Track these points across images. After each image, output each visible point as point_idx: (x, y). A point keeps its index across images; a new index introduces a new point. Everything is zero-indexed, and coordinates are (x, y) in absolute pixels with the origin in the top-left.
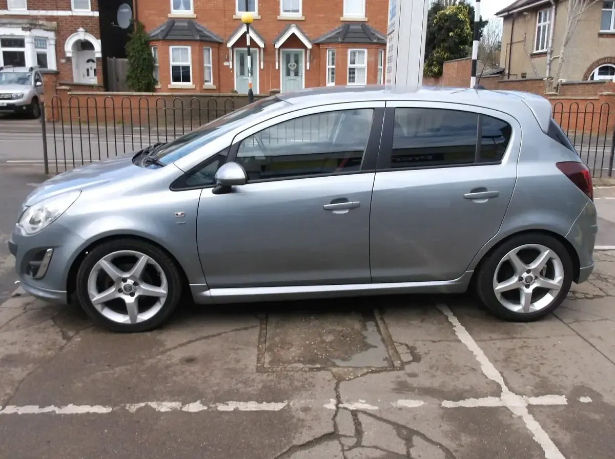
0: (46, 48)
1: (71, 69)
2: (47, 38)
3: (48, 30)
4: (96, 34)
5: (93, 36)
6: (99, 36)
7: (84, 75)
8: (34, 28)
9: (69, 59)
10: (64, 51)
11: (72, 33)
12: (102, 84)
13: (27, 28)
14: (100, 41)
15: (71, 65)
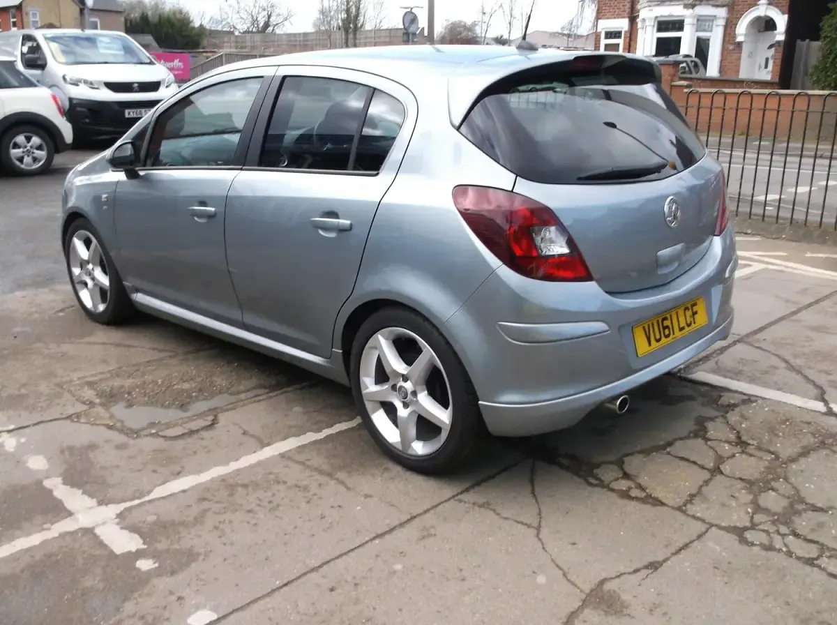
0: (711, 31)
1: (739, 59)
2: (715, 16)
3: (717, 6)
4: (782, 6)
5: (778, 10)
6: (786, 8)
7: (760, 67)
8: (700, 5)
9: (739, 44)
10: (735, 34)
11: (750, 8)
12: (777, 80)
13: (690, 4)
14: (786, 16)
15: (741, 53)
